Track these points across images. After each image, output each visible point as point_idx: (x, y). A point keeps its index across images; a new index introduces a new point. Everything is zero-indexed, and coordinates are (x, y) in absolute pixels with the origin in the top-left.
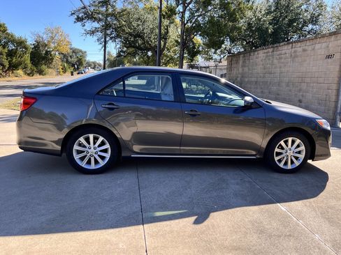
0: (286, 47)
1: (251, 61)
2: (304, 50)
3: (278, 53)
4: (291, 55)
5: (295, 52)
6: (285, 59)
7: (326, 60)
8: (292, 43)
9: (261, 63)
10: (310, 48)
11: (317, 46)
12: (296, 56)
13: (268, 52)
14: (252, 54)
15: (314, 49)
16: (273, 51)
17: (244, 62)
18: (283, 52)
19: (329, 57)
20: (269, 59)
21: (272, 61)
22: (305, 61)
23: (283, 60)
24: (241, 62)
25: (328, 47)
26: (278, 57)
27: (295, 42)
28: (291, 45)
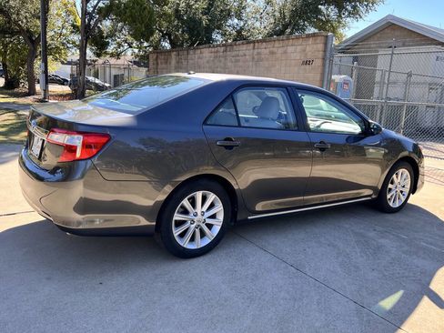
0: (245, 47)
1: (191, 62)
2: (272, 53)
3: (234, 53)
4: (253, 58)
5: (259, 54)
6: (244, 62)
7: (303, 67)
8: (254, 42)
9: (207, 65)
10: (280, 51)
11: (290, 49)
12: (260, 60)
13: (217, 52)
14: (191, 52)
15: (285, 52)
16: (225, 51)
17: (178, 62)
18: (241, 53)
19: (307, 63)
20: (220, 61)
21: (225, 64)
22: (274, 66)
23: (241, 64)
24: (173, 62)
25: (305, 51)
26: (233, 59)
27: (258, 41)
28: (252, 45)
